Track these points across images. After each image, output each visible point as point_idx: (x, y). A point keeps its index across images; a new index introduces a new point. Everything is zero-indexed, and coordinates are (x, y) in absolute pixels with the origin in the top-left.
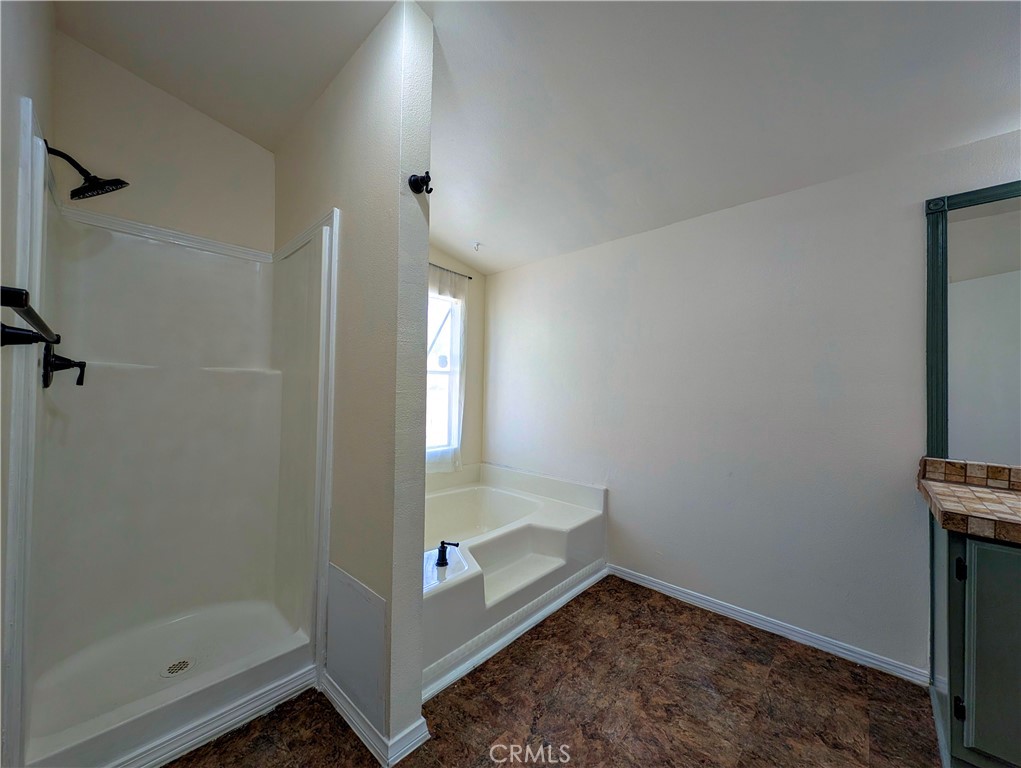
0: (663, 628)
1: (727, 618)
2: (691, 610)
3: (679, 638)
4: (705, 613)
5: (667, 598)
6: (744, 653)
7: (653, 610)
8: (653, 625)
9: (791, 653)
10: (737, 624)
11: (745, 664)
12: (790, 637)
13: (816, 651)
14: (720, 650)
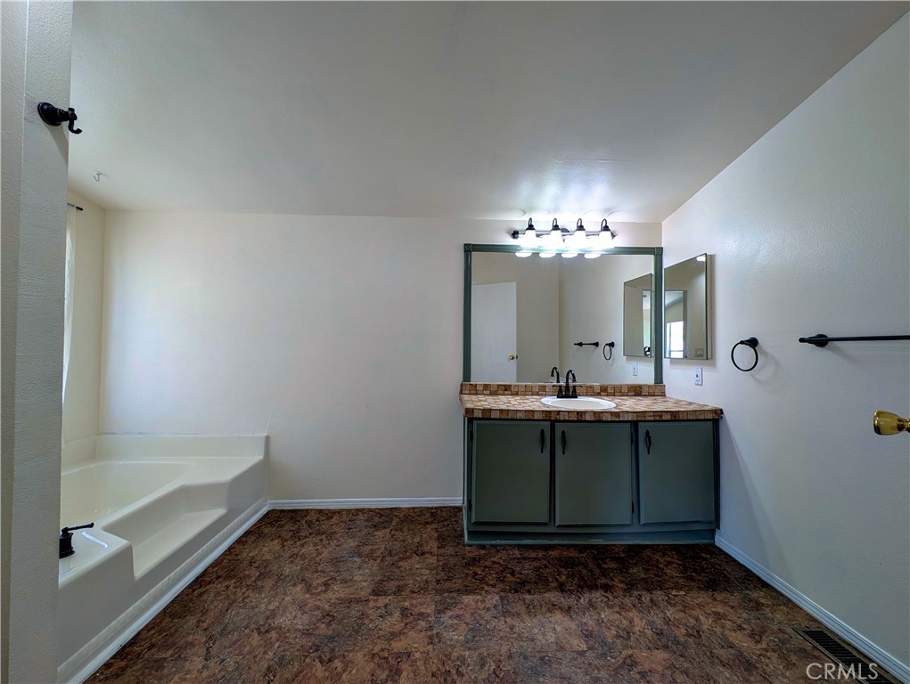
0: (319, 533)
1: (364, 509)
2: (339, 513)
3: (331, 535)
4: (348, 511)
5: (320, 511)
6: (375, 526)
7: (310, 524)
8: (311, 534)
9: (401, 515)
10: (370, 510)
11: (376, 533)
12: (402, 506)
13: (414, 508)
14: (360, 531)
